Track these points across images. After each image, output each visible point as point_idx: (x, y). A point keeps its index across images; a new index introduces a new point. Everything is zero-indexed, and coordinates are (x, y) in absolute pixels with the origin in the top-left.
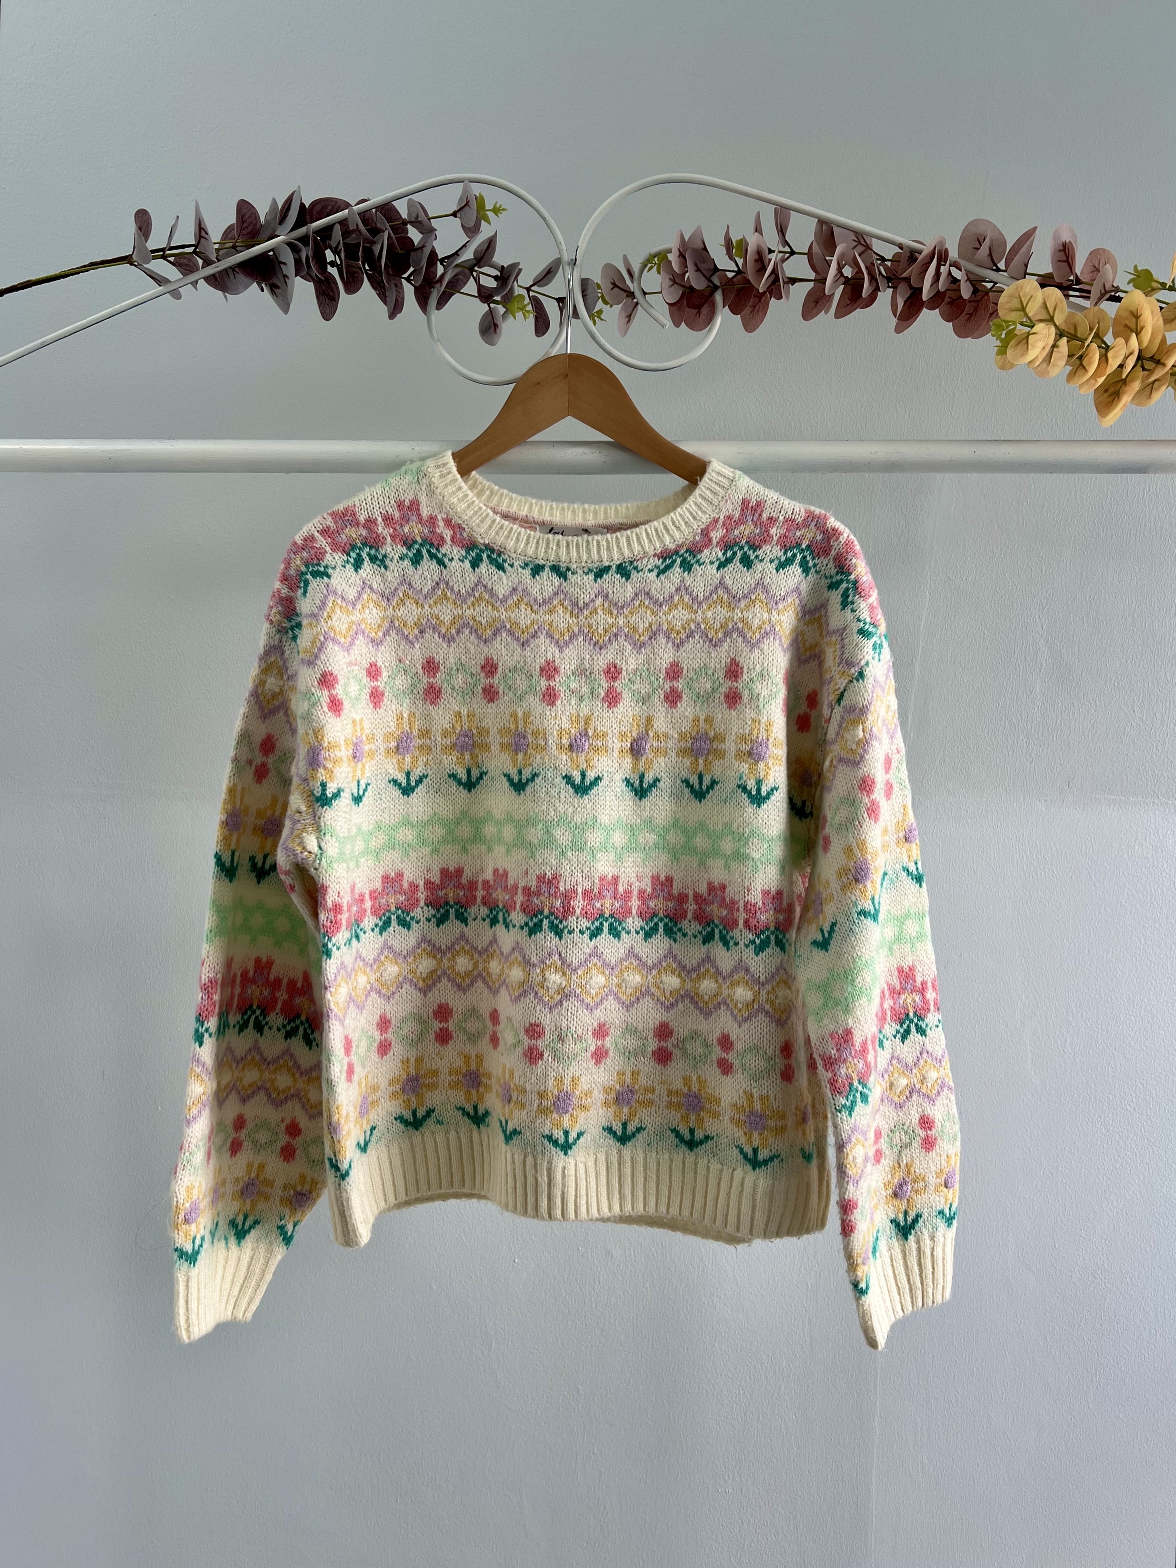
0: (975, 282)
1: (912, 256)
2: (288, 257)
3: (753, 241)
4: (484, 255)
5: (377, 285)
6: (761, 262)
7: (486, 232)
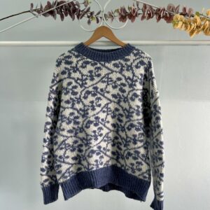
0: (170, 14)
1: (159, 10)
2: (56, 11)
3: (133, 7)
4: (88, 10)
5: (71, 15)
6: (134, 11)
7: (88, 6)
